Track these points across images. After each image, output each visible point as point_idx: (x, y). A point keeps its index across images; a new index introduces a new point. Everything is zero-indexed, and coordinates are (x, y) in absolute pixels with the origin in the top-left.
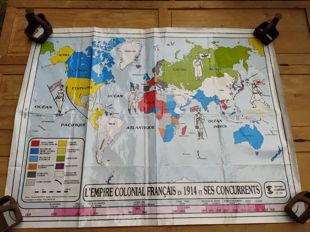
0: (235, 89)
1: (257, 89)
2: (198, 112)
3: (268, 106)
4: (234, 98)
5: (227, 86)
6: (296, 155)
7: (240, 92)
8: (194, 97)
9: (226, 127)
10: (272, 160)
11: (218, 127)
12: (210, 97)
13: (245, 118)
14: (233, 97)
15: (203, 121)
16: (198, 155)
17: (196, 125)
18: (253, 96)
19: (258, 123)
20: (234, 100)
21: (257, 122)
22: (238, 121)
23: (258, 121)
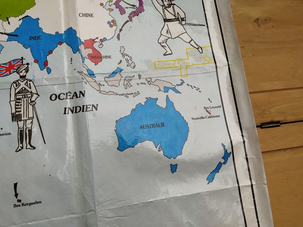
0: (122, 12)
1: (174, 10)
2: (21, 74)
3: (198, 49)
4: (119, 35)
5: (102, 4)
6: (263, 158)
7: (133, 18)
8: (12, 36)
9: (96, 109)
10: (210, 179)
11: (76, 112)
12: (57, 33)
13: (146, 82)
14: (118, 32)
15: (33, 99)
16: (16, 195)
17: (14, 111)
18: (166, 28)
19: (177, 92)
20: (118, 38)
21: (174, 89)
22: (130, 90)
23: (178, 88)
